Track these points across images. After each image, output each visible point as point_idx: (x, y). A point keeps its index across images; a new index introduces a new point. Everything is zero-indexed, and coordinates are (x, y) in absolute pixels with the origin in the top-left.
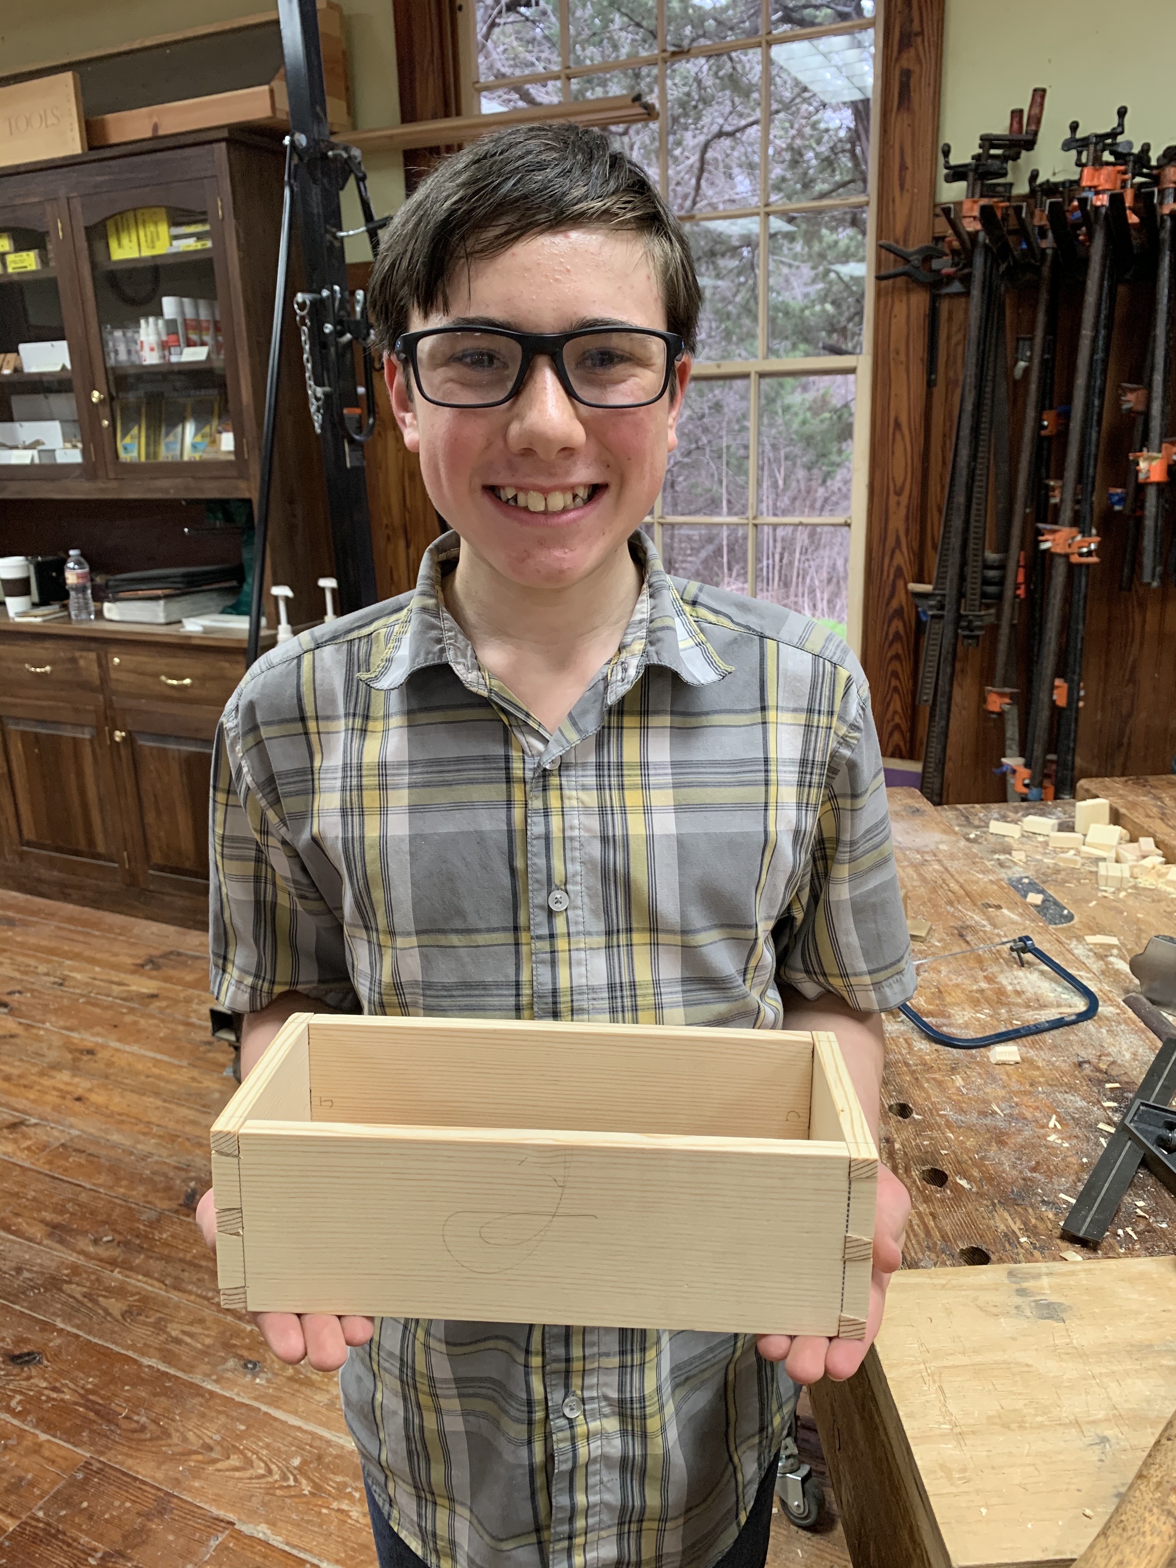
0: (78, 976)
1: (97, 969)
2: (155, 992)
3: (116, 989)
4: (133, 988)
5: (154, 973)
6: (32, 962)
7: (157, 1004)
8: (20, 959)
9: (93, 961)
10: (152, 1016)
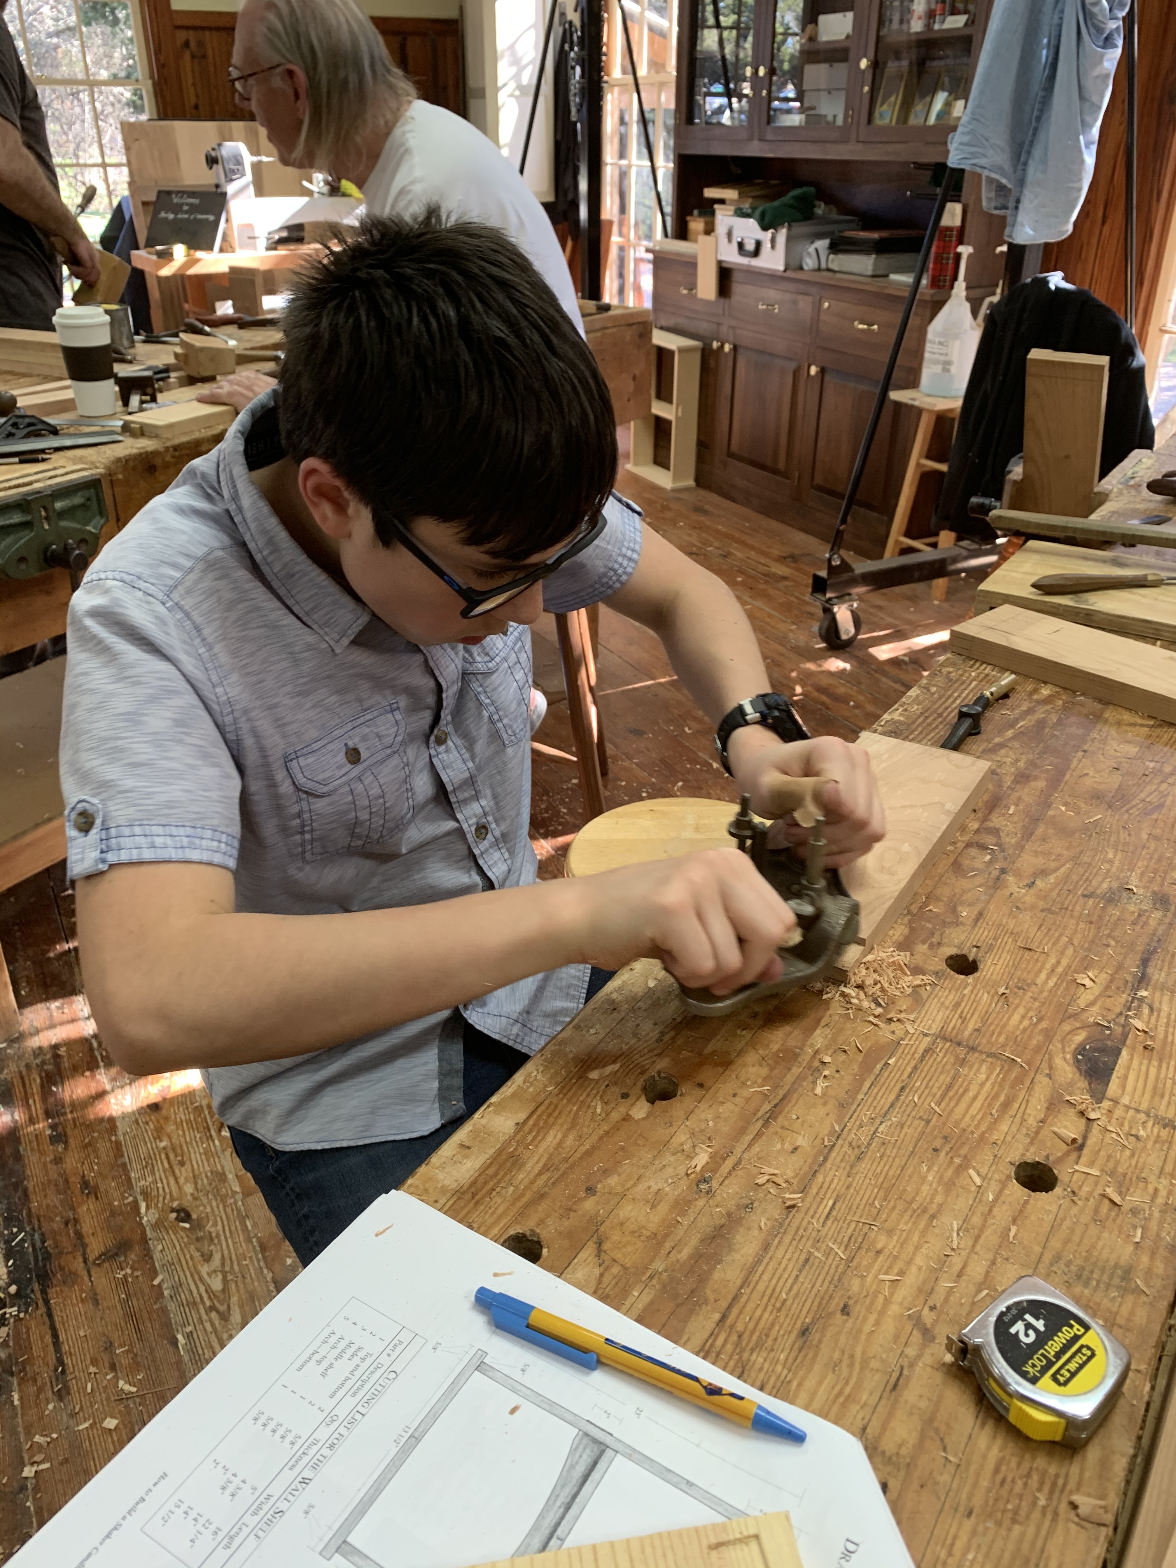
0: (739, 554)
1: (753, 553)
2: (785, 575)
3: (761, 567)
4: (773, 570)
5: (792, 565)
6: (711, 539)
7: (787, 583)
8: (705, 535)
9: (752, 548)
10: (779, 590)
